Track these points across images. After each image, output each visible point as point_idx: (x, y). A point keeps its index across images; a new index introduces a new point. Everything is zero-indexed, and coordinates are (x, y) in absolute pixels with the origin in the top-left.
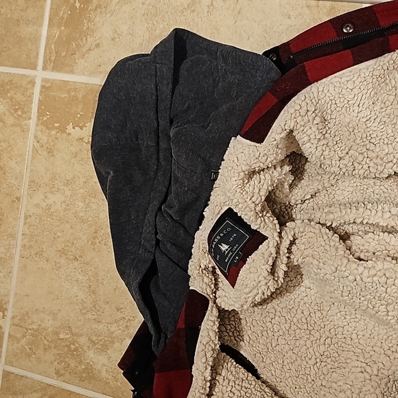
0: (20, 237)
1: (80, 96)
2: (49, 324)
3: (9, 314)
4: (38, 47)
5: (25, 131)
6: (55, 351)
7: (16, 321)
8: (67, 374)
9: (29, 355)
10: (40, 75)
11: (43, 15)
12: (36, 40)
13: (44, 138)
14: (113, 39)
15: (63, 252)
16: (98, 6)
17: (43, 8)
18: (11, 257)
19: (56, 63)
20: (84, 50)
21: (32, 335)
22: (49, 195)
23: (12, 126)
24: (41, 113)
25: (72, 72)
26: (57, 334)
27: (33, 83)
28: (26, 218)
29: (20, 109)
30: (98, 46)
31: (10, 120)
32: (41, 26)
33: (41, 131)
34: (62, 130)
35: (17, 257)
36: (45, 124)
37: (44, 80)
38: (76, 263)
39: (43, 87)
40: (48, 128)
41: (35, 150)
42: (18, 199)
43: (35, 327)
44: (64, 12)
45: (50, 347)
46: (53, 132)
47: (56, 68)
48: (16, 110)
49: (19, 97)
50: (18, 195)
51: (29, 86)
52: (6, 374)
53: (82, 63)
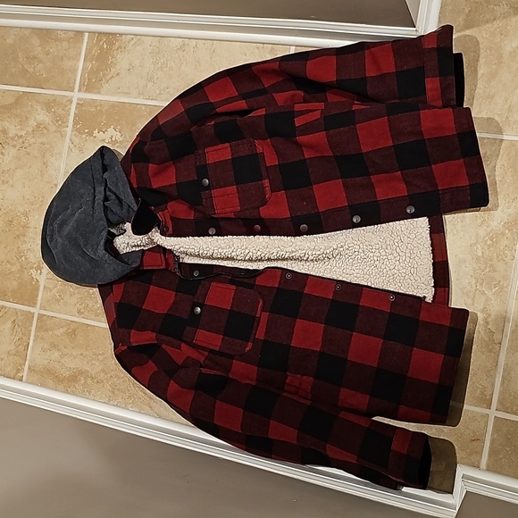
1: (104, 110)
3: (45, 271)
4: (75, 76)
5: (63, 136)
6: (78, 296)
8: (86, 312)
9: (58, 301)
10: (76, 95)
11: (80, 54)
12: (75, 70)
13: (76, 140)
14: (129, 70)
16: (120, 47)
17: (80, 48)
19: (88, 87)
20: (108, 78)
23: (54, 132)
24: (75, 123)
25: (99, 93)
27: (71, 101)
29: (60, 120)
30: (118, 74)
31: (53, 128)
32: (78, 61)
33: (75, 135)
34: (90, 134)
36: (79, 131)
37: (78, 99)
39: (78, 104)
40: (80, 133)
41: (70, 149)
44: (96, 51)
45: (74, 293)
46: (84, 136)
47: (88, 91)
48: (57, 121)
49: (60, 111)
51: (69, 103)
52: (40, 316)
53: (106, 86)
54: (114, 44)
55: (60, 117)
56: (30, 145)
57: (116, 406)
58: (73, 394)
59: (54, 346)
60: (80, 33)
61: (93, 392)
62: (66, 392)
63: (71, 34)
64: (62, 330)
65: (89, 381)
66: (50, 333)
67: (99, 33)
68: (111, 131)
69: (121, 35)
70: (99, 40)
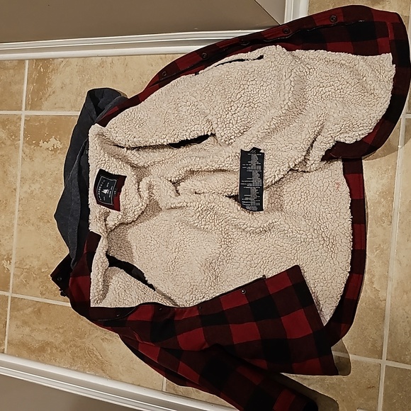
0: (17, 212)
1: (46, 123)
2: (36, 264)
3: (13, 261)
4: (22, 97)
5: (17, 148)
6: (40, 280)
7: (17, 265)
8: (47, 294)
9: (25, 285)
10: (24, 113)
11: (23, 79)
12: (20, 93)
13: (27, 151)
14: (62, 88)
15: (41, 219)
16: (53, 70)
17: (24, 74)
18: (13, 226)
19: (32, 106)
20: (47, 96)
21: (26, 272)
22: (32, 185)
23: (10, 145)
24: (25, 136)
25: (41, 110)
26: (40, 269)
27: (20, 119)
28: (20, 201)
29: (14, 135)
31: (9, 142)
32: (23, 84)
33: (26, 147)
34: (37, 144)
35: (16, 226)
36: (28, 143)
37: (26, 116)
38: (48, 224)
39: (25, 120)
40: (29, 145)
41: (23, 159)
42: (15, 189)
43: (28, 267)
44: (35, 75)
45: (37, 278)
46: (33, 147)
47: (32, 109)
48: (11, 136)
49: (13, 128)
50: (15, 187)
51: (18, 121)
52: (13, 299)
53: (46, 104)
54: (48, 67)
55: (13, 132)
57: (77, 370)
58: (43, 362)
59: (25, 323)
60: (22, 61)
61: (58, 360)
62: (38, 361)
63: (15, 63)
64: (30, 309)
65: (54, 351)
66: (22, 312)
67: (37, 60)
68: (53, 140)
69: (53, 59)
70: (37, 66)
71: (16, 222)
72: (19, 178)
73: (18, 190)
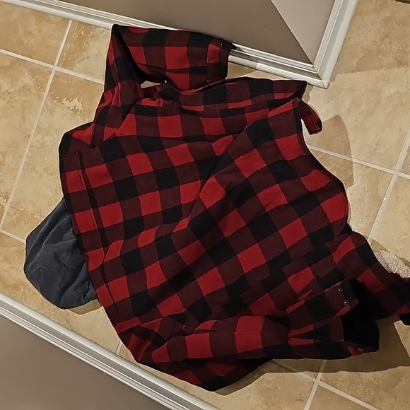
0: (25, 157)
1: (73, 83)
2: (30, 208)
3: (10, 201)
4: (57, 53)
5: (40, 98)
7: (13, 205)
9: (15, 225)
10: (55, 68)
11: (64, 35)
12: (57, 49)
13: (49, 104)
14: (97, 55)
15: (46, 170)
16: (93, 36)
17: (64, 32)
18: (18, 168)
19: (65, 63)
20: (81, 59)
21: (20, 214)
22: (45, 136)
23: (35, 94)
24: (51, 90)
25: (72, 70)
26: (33, 215)
27: (50, 72)
28: (30, 147)
29: (40, 86)
30: (88, 57)
31: (34, 91)
32: (61, 41)
33: (49, 100)
34: (60, 101)
35: (21, 169)
36: (52, 97)
37: (57, 72)
38: (52, 176)
39: (55, 75)
40: (53, 98)
41: (44, 110)
42: (29, 136)
43: (22, 209)
44: (75, 36)
46: (55, 101)
47: (64, 66)
48: (38, 86)
49: (41, 79)
50: (29, 133)
51: (48, 74)
53: (78, 66)
54: (89, 33)
55: (40, 83)
56: (15, 101)
57: (43, 315)
58: (14, 299)
59: (7, 259)
60: (66, 20)
61: (28, 300)
62: (9, 296)
63: (60, 19)
64: (14, 248)
65: (27, 291)
66: (6, 249)
67: (80, 22)
68: (75, 101)
69: (96, 26)
70: (79, 28)
71: (22, 166)
72: (35, 126)
73: (31, 137)
